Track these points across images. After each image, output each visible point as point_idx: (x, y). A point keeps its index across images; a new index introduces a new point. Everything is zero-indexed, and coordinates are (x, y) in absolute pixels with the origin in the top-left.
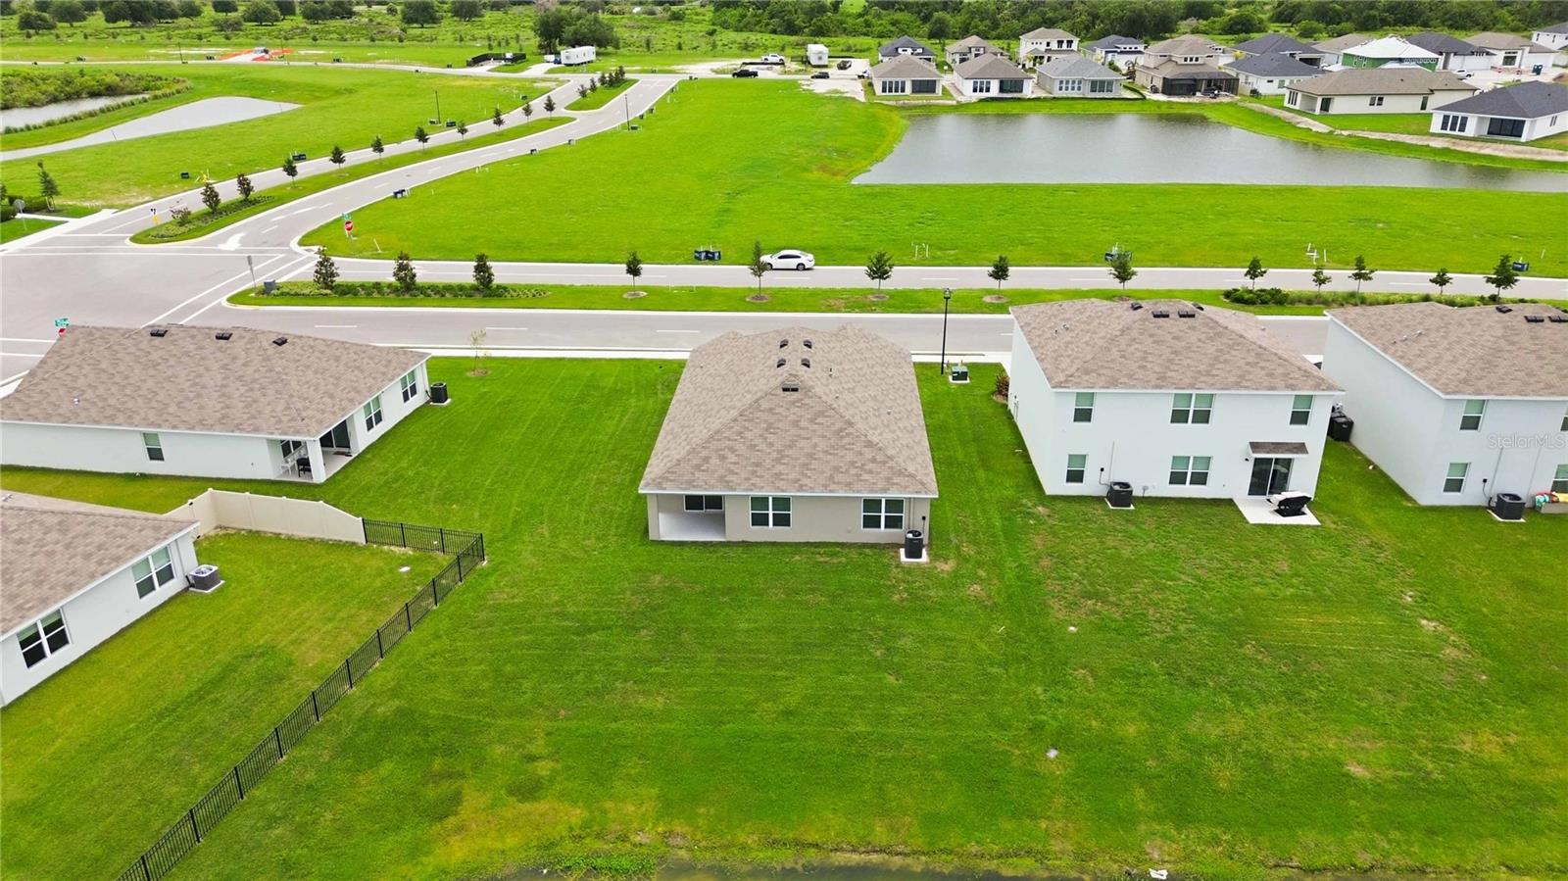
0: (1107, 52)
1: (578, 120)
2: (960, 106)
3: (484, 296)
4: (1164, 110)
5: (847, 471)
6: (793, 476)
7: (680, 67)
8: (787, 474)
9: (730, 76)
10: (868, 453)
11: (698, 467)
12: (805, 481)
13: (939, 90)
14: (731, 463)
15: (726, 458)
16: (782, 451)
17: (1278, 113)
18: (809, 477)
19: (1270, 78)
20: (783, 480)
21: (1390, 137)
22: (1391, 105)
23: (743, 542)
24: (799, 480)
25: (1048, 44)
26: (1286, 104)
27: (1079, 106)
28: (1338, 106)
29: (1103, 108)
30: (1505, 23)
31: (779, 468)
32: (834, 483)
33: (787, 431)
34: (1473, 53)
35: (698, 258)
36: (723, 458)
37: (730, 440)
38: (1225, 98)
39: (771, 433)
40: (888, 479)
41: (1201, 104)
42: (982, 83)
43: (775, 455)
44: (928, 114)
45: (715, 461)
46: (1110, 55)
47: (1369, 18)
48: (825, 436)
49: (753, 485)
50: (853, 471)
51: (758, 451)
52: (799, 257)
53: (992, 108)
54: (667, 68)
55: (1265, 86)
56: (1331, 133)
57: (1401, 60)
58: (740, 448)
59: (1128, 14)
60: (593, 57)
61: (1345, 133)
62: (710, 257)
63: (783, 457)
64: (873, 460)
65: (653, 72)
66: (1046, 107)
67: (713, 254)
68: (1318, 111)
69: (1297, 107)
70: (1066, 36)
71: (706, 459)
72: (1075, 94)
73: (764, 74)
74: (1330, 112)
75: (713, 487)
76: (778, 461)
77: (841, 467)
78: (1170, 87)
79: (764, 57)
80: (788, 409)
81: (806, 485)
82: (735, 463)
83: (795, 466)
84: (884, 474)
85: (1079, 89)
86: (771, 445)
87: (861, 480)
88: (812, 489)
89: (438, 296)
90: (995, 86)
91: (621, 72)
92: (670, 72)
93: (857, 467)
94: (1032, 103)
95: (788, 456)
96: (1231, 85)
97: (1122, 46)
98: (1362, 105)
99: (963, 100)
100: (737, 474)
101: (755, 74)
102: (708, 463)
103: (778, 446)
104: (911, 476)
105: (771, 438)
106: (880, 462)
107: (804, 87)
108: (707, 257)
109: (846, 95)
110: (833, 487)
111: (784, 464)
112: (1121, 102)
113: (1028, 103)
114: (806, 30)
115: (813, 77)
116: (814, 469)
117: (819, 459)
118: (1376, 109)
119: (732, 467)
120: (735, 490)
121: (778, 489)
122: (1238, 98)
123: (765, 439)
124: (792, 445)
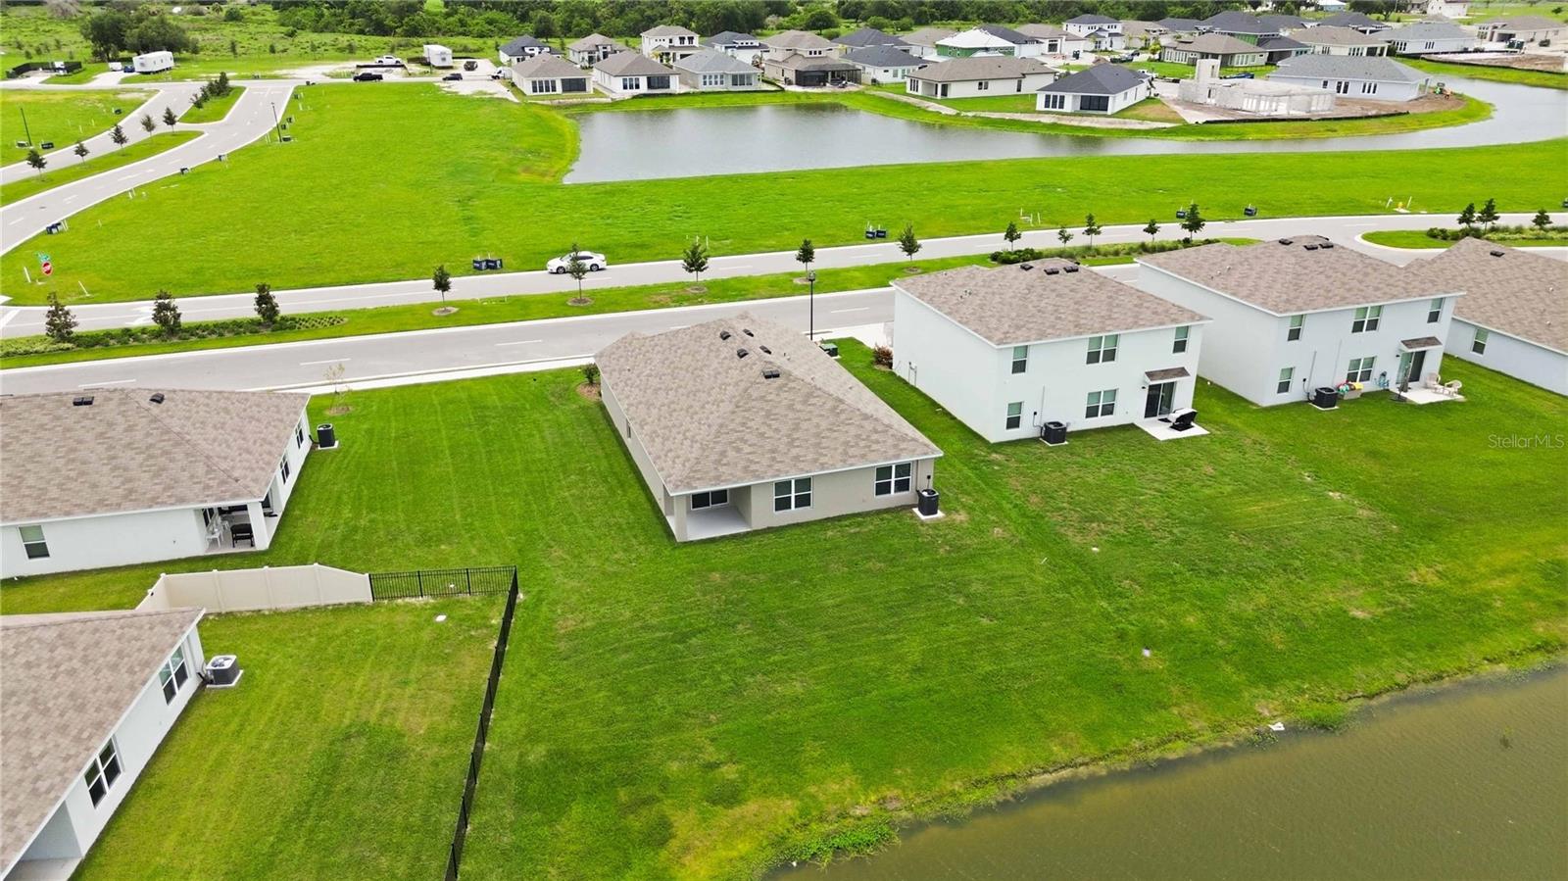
0: (726, 48)
1: (206, 135)
2: (615, 104)
3: (273, 331)
4: (804, 100)
5: (857, 444)
6: (810, 456)
7: (284, 72)
8: (805, 456)
9: (351, 80)
11: (718, 462)
12: (822, 460)
13: (590, 88)
15: (742, 449)
16: (789, 435)
17: (904, 99)
18: (826, 455)
19: (886, 69)
20: (802, 461)
21: (1008, 116)
22: (996, 89)
23: (768, 528)
24: (818, 460)
25: (671, 41)
26: (908, 91)
27: (728, 100)
28: (954, 91)
29: (747, 101)
30: (1024, 16)
31: (794, 452)
32: (851, 457)
33: (786, 416)
34: (1026, 42)
35: (479, 269)
36: (738, 450)
37: (737, 432)
38: (852, 88)
39: (773, 420)
40: (894, 446)
41: (833, 94)
42: (631, 80)
43: (785, 439)
44: (584, 112)
45: (731, 454)
46: (729, 50)
47: (921, 13)
48: (823, 415)
49: (777, 471)
50: (862, 444)
51: (768, 438)
52: (591, 258)
53: (648, 104)
54: (268, 73)
55: (884, 76)
56: (958, 114)
57: (986, 49)
58: (752, 439)
59: (722, 11)
60: (171, 64)
61: (970, 114)
62: (492, 266)
63: (793, 440)
64: (875, 431)
65: (256, 78)
66: (698, 102)
67: (495, 262)
68: (939, 96)
69: (920, 93)
70: (687, 33)
71: (723, 453)
72: (718, 88)
73: (392, 77)
74: (949, 96)
75: (741, 479)
77: (849, 442)
78: (803, 78)
79: (378, 60)
80: (777, 395)
81: (823, 463)
82: (750, 453)
83: (809, 447)
84: (890, 441)
85: (722, 83)
86: (777, 430)
87: (874, 451)
88: (830, 466)
89: (214, 336)
90: (643, 82)
91: (224, 79)
92: (276, 77)
93: (864, 439)
94: (684, 98)
95: (798, 439)
96: (854, 76)
97: (739, 42)
98: (970, 90)
99: (618, 97)
100: (758, 463)
101: (380, 77)
102: (726, 457)
103: (784, 430)
104: (912, 440)
105: (775, 424)
106: (882, 432)
107: (446, 89)
108: (488, 267)
109: (496, 96)
110: (848, 461)
112: (764, 94)
113: (679, 99)
114: (398, 30)
115: (444, 79)
116: (828, 447)
117: (827, 437)
118: (983, 93)
119: (750, 457)
120: (760, 478)
121: (800, 471)
122: (862, 87)
123: (770, 426)
124: (796, 428)
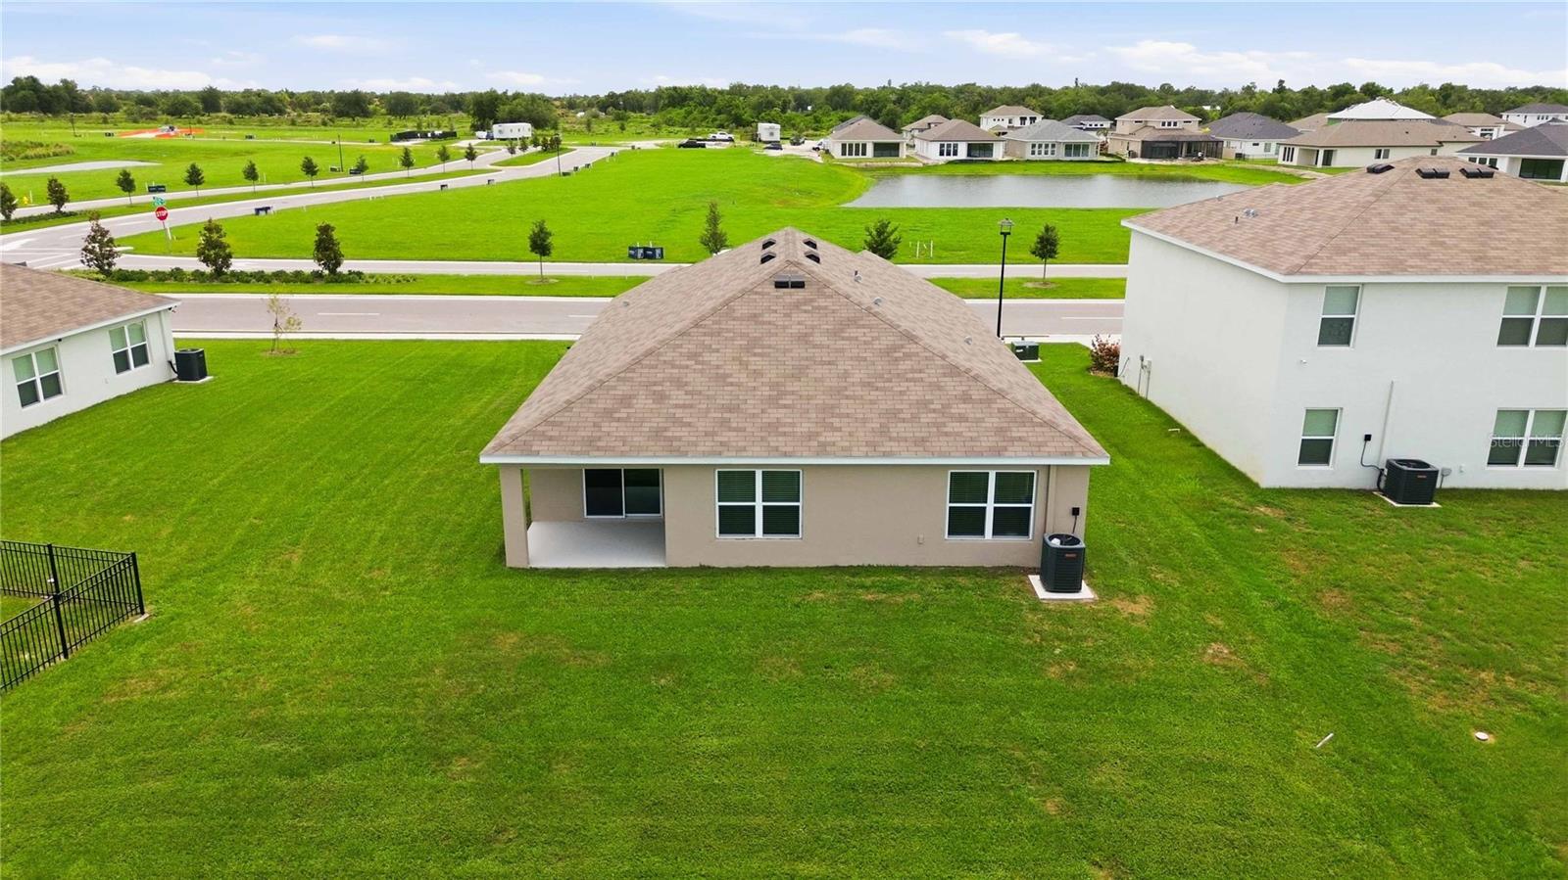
5: (915, 418)
6: (804, 427)
8: (793, 425)
10: (954, 387)
11: (608, 414)
12: (828, 437)
14: (677, 406)
15: (669, 397)
16: (778, 384)
18: (839, 429)
20: (785, 434)
23: (702, 568)
24: (818, 434)
31: (774, 414)
32: (891, 439)
33: (785, 351)
36: (661, 398)
37: (673, 366)
39: (755, 355)
40: (1000, 431)
43: (766, 391)
45: (642, 402)
48: (865, 359)
49: (722, 444)
50: (925, 418)
51: (732, 384)
58: (696, 380)
63: (782, 394)
64: (966, 398)
71: (626, 400)
75: (638, 451)
76: (773, 401)
77: (901, 411)
80: (786, 315)
81: (834, 444)
82: (684, 406)
83: (807, 411)
84: (993, 421)
86: (757, 374)
87: (946, 434)
88: (847, 452)
93: (934, 411)
95: (793, 393)
100: (689, 424)
102: (630, 406)
103: (772, 375)
104: (1045, 423)
105: (756, 363)
106: (981, 401)
110: (888, 446)
111: (785, 406)
116: (848, 416)
117: (854, 398)
119: (679, 413)
120: (685, 454)
121: (776, 451)
123: (744, 365)
124: (799, 373)
